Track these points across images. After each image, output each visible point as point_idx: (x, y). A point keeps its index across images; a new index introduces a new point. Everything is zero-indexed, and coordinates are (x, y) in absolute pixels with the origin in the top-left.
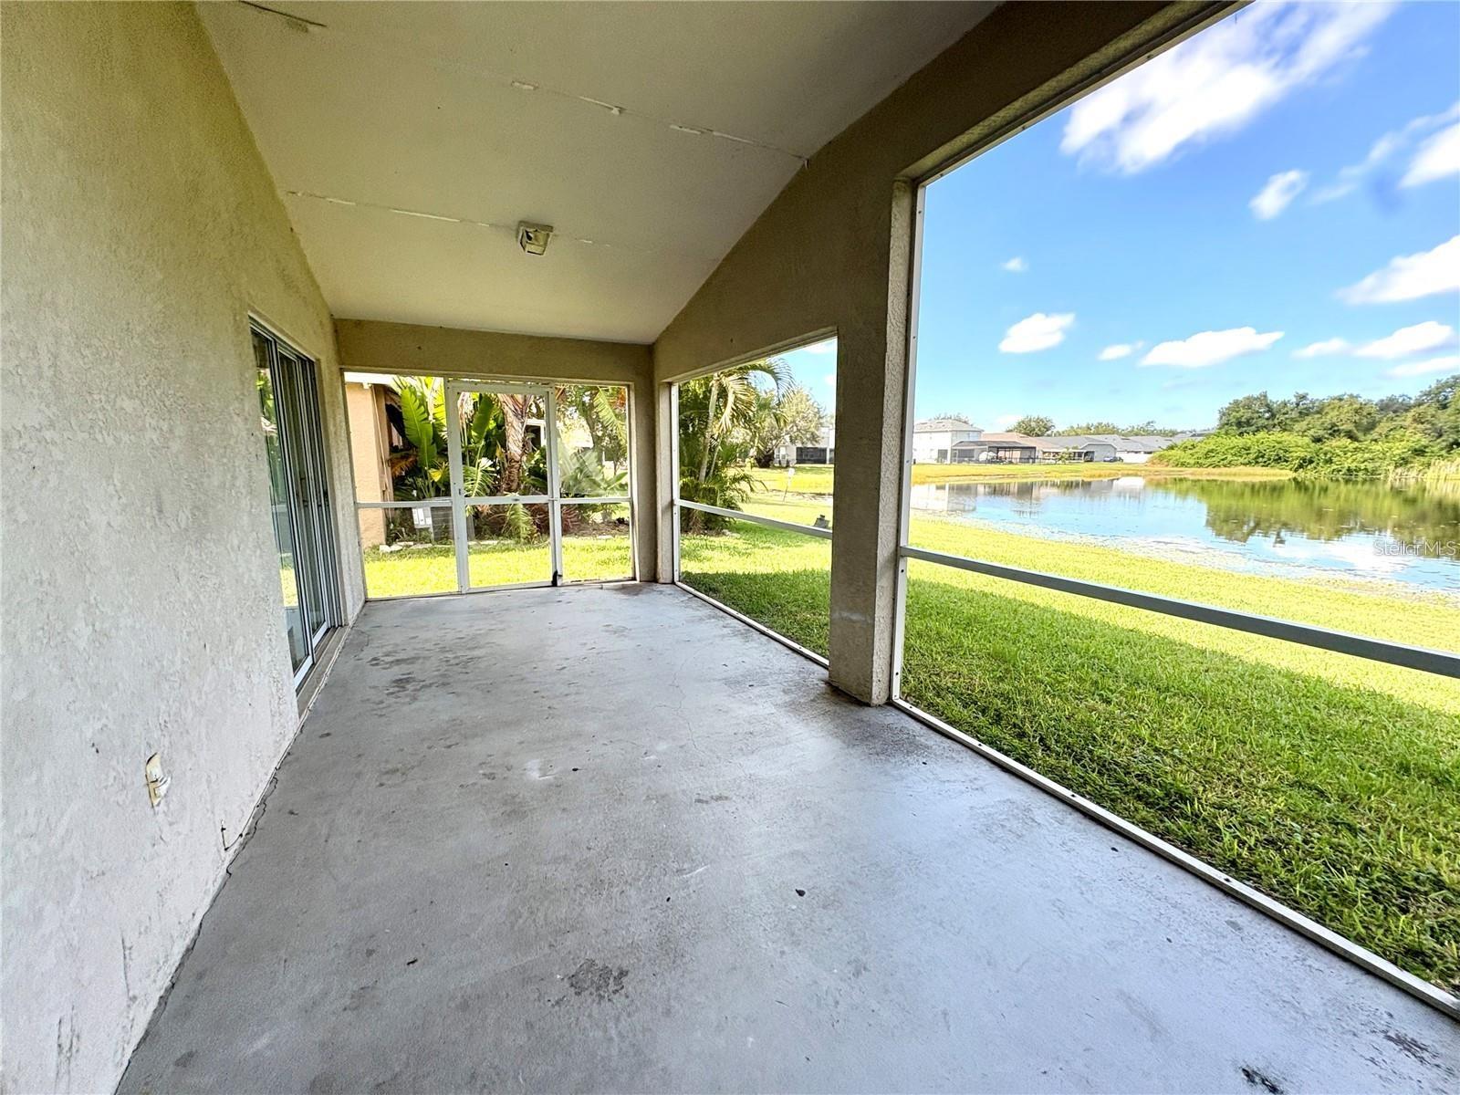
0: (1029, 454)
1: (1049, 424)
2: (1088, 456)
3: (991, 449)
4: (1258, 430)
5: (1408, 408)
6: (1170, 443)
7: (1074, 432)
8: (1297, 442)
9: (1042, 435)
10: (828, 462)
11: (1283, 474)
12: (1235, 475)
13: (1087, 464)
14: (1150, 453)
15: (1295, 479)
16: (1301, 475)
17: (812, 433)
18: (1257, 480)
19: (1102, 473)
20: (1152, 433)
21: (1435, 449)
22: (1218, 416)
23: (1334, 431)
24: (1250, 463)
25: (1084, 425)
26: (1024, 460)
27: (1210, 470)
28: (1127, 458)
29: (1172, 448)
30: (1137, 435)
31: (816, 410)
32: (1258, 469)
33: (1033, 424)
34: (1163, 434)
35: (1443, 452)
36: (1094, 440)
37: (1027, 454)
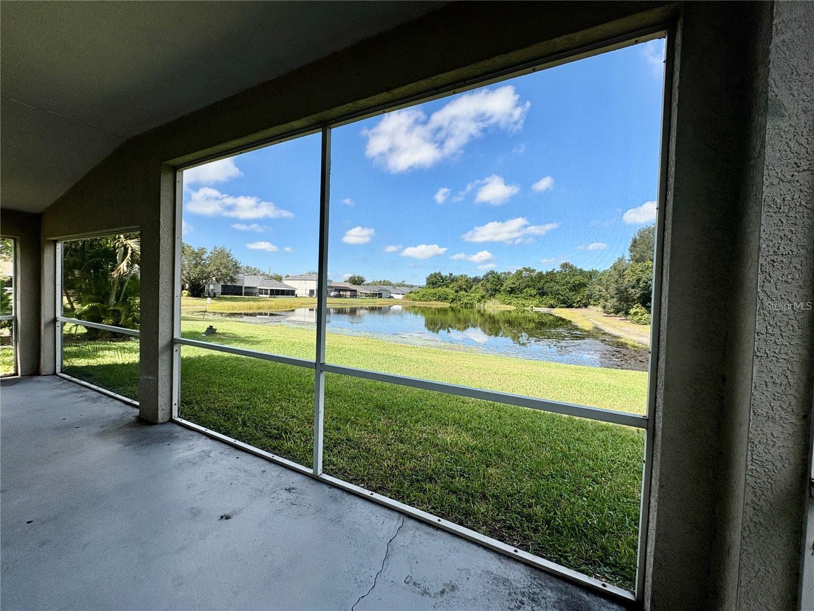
0: (354, 294)
1: (364, 280)
2: (380, 295)
3: (336, 290)
4: (439, 287)
5: (480, 281)
6: (410, 291)
7: (374, 284)
8: (450, 291)
9: (360, 285)
10: (243, 294)
11: (446, 305)
12: (432, 305)
13: (379, 299)
14: (403, 294)
15: (450, 306)
16: (452, 305)
17: (231, 277)
18: (439, 307)
19: (385, 303)
20: (404, 286)
21: (487, 296)
22: (426, 280)
23: (461, 289)
24: (436, 300)
25: (379, 281)
26: (352, 296)
27: (424, 302)
28: (396, 296)
29: (411, 293)
30: (399, 286)
31: (234, 263)
32: (439, 303)
33: (356, 279)
34: (408, 286)
35: (489, 298)
36: (382, 288)
37: (353, 293)
